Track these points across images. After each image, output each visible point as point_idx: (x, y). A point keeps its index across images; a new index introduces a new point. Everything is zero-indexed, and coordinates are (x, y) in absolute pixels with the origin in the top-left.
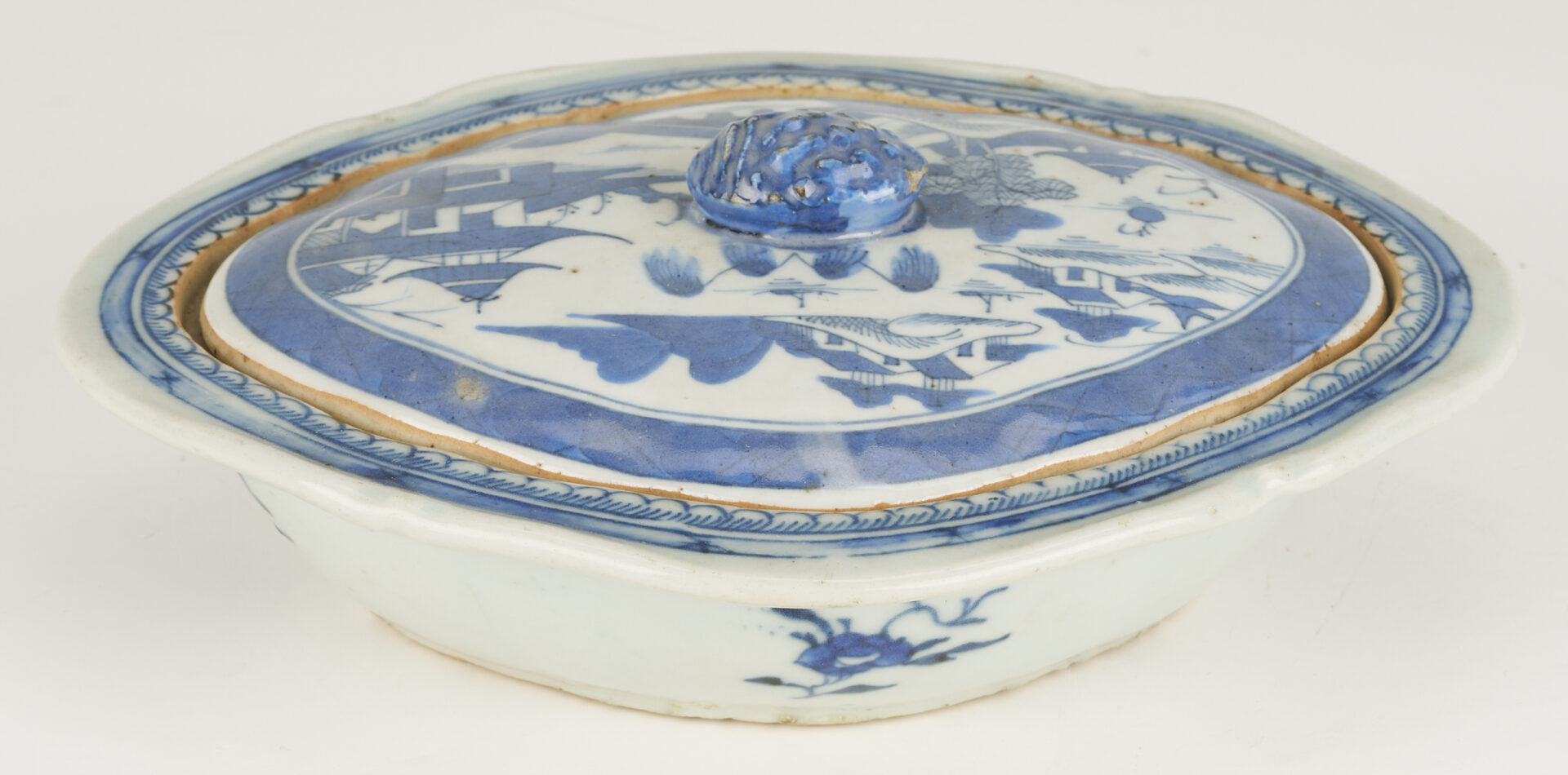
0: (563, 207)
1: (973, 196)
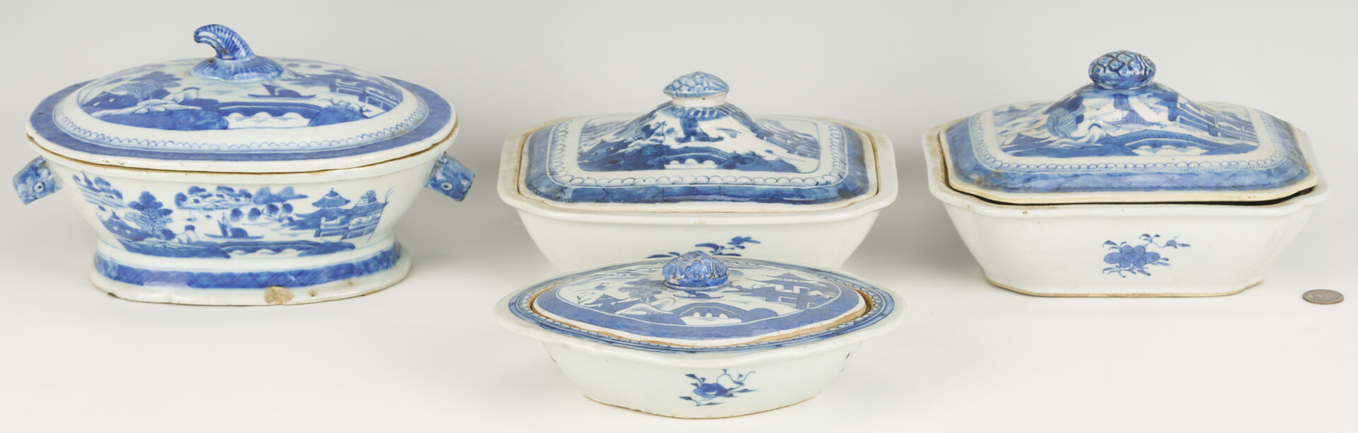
0: (764, 287)
1: (648, 287)
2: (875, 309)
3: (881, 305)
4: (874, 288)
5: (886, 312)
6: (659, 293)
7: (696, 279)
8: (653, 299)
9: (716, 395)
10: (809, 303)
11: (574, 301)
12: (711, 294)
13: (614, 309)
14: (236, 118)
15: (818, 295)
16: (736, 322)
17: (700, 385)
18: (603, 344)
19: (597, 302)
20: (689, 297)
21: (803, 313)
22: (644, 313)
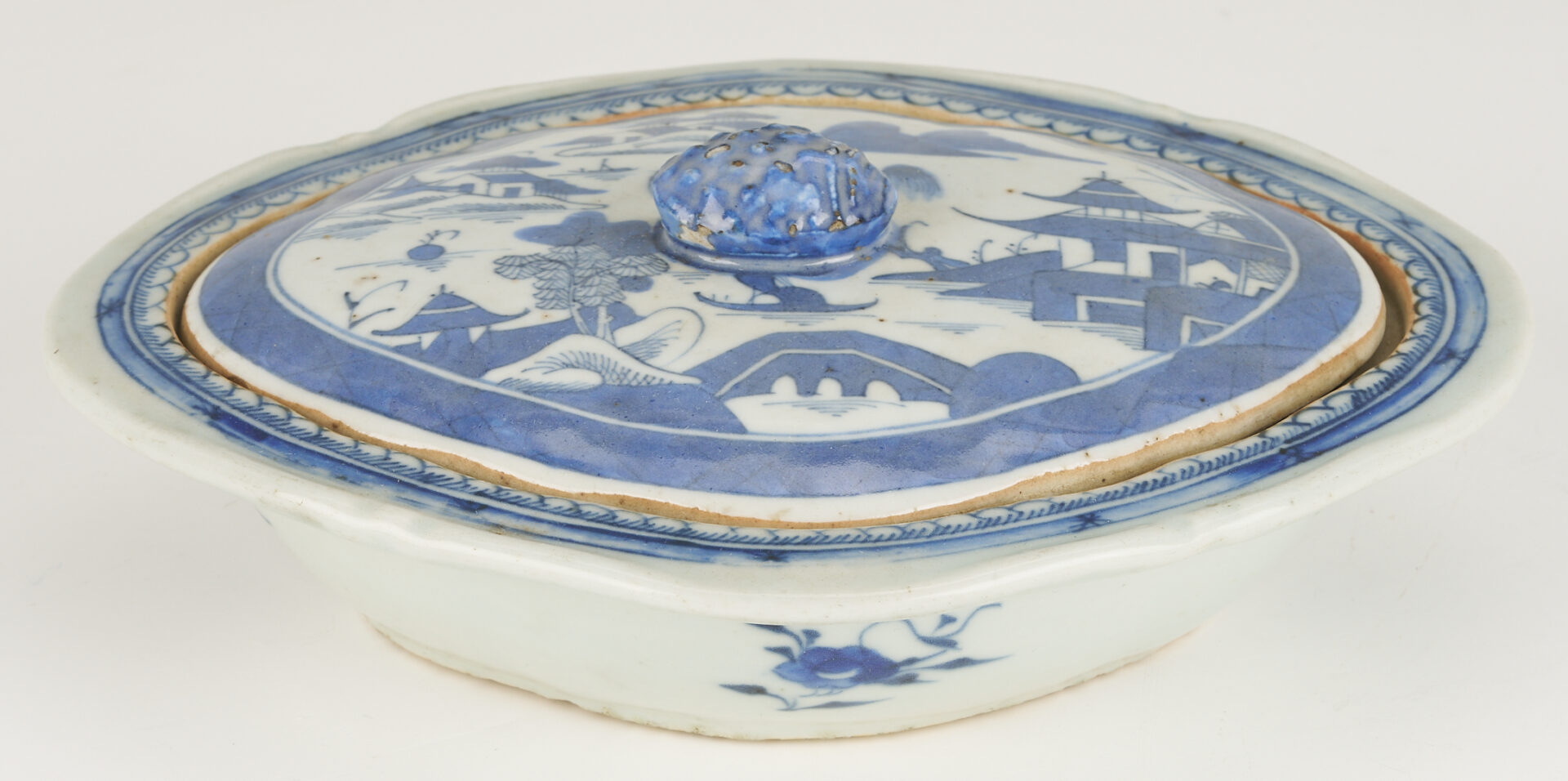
0: (1022, 252)
1: (602, 255)
2: (1420, 328)
3: (1440, 308)
4: (1405, 222)
5: (1463, 343)
6: (641, 284)
7: (777, 233)
8: (624, 316)
9: (857, 680)
10: (1187, 321)
11: (330, 314)
12: (833, 291)
13: (479, 360)
15: (1218, 284)
16: (928, 415)
17: (796, 651)
18: (445, 513)
19: (416, 325)
20: (751, 307)
21: (1170, 367)
22: (590, 379)
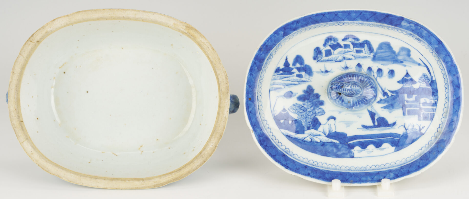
14: (358, 151)
